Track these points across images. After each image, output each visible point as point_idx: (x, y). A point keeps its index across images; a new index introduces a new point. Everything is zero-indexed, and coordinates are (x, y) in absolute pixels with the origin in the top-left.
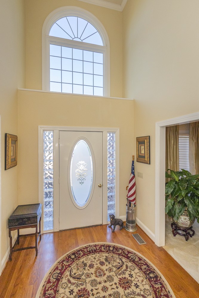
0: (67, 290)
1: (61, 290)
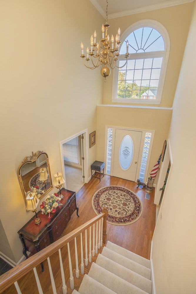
0: (105, 196)
1: (103, 195)
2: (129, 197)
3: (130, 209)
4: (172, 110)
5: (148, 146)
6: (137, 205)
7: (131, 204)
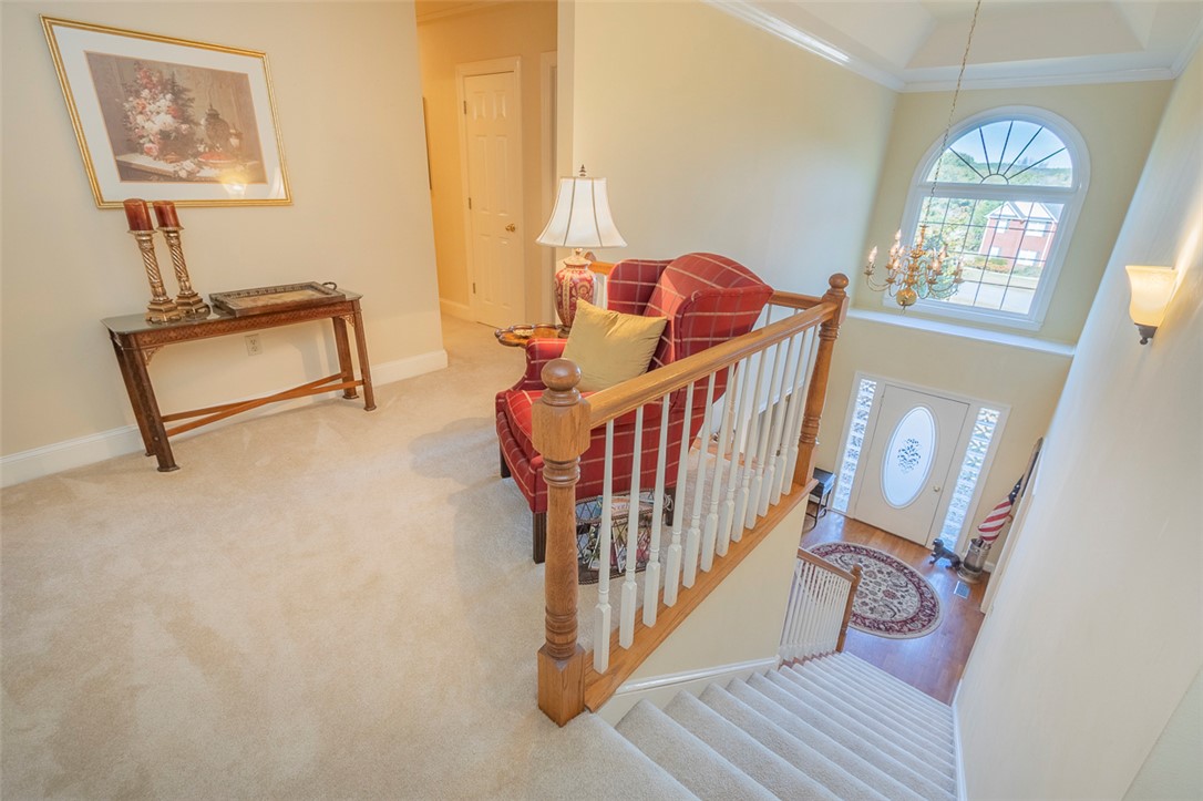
2: (903, 580)
3: (904, 606)
4: (1072, 358)
5: (982, 446)
6: (925, 603)
7: (908, 598)
